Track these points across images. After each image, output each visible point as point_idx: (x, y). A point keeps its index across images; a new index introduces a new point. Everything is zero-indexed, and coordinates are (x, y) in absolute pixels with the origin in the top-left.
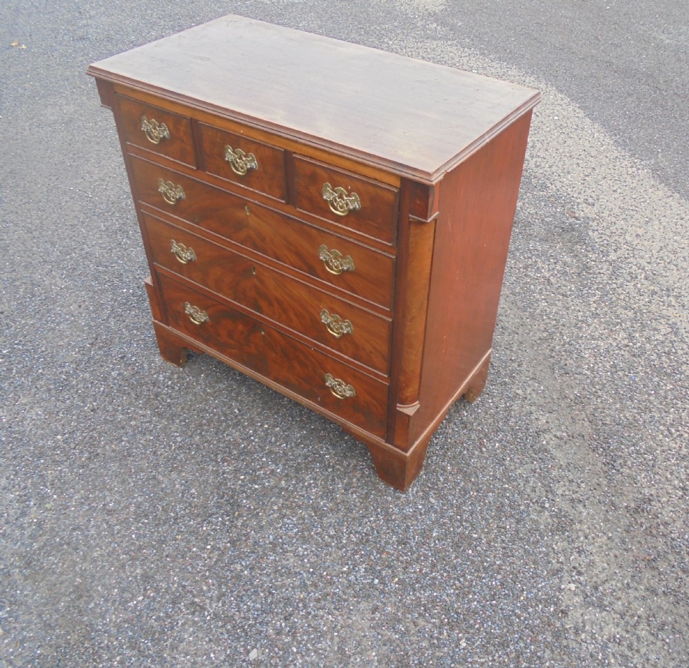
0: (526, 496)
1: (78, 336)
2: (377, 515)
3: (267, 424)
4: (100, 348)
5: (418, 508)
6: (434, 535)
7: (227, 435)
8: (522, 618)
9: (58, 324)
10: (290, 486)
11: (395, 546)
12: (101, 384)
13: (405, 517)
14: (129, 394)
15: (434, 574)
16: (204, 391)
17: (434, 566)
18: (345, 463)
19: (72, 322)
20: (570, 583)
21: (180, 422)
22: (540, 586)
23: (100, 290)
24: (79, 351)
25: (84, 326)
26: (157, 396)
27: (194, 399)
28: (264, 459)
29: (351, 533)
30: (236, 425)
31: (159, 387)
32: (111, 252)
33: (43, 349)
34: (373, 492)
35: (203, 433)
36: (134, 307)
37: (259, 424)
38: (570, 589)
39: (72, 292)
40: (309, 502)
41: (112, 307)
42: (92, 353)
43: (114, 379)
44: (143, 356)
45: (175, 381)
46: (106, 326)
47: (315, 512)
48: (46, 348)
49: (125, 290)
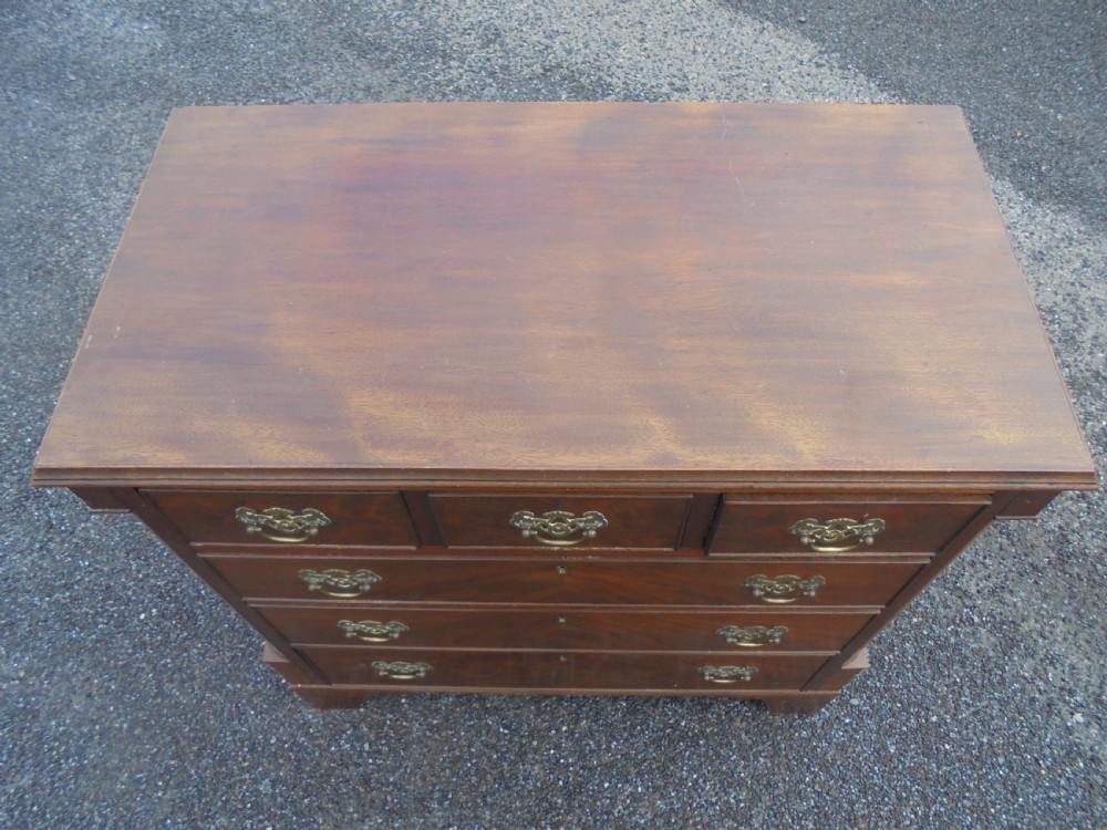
0: (945, 620)
1: (138, 755)
2: (808, 768)
3: (562, 722)
4: (198, 754)
5: (847, 724)
6: (892, 751)
7: (525, 779)
8: (1063, 800)
9: (81, 753)
10: (672, 803)
11: (864, 801)
12: (261, 821)
13: (842, 748)
14: (320, 808)
15: (933, 809)
16: (431, 728)
17: (924, 797)
18: (712, 718)
19: (101, 734)
20: (1072, 714)
21: (441, 804)
22: (1048, 740)
23: (97, 641)
24: (167, 783)
25: (131, 728)
26: (366, 781)
27: (425, 750)
28: (606, 785)
29: (801, 819)
30: (522, 755)
31: (357, 765)
32: (49, 551)
33: (98, 820)
34: (779, 738)
35: (489, 800)
36: (185, 639)
37: (553, 732)
38: (1078, 723)
39: (52, 674)
40: (715, 810)
41: (149, 662)
42: (193, 772)
43: (273, 796)
44: (283, 724)
45: (372, 737)
46: (170, 707)
47: (734, 820)
48: (100, 815)
49: (142, 616)
